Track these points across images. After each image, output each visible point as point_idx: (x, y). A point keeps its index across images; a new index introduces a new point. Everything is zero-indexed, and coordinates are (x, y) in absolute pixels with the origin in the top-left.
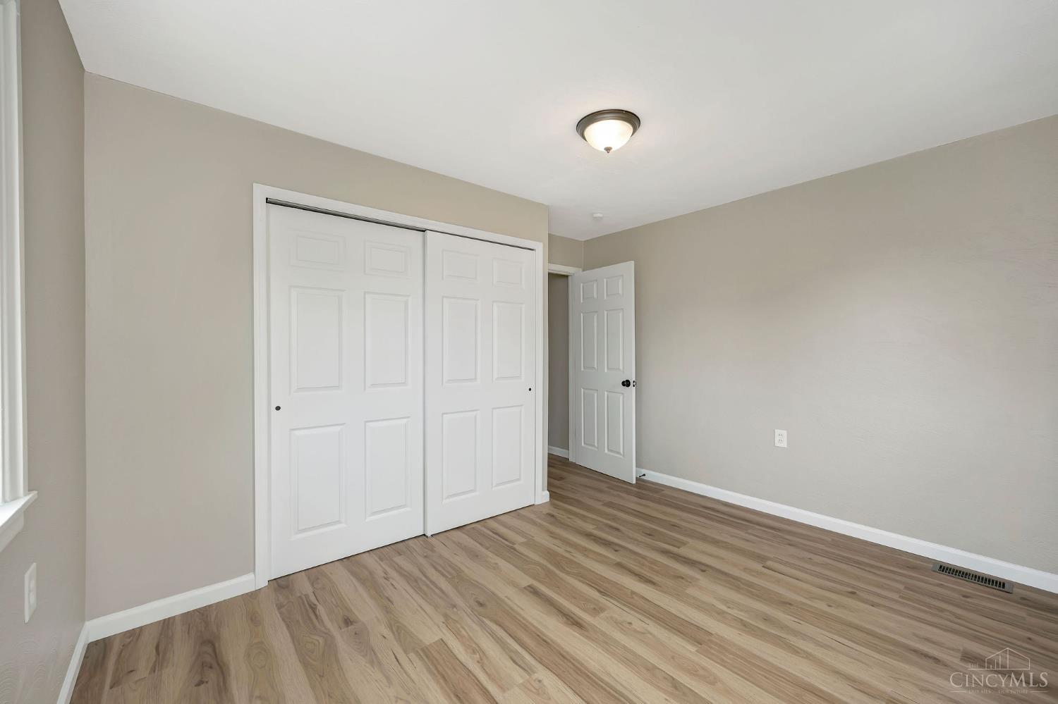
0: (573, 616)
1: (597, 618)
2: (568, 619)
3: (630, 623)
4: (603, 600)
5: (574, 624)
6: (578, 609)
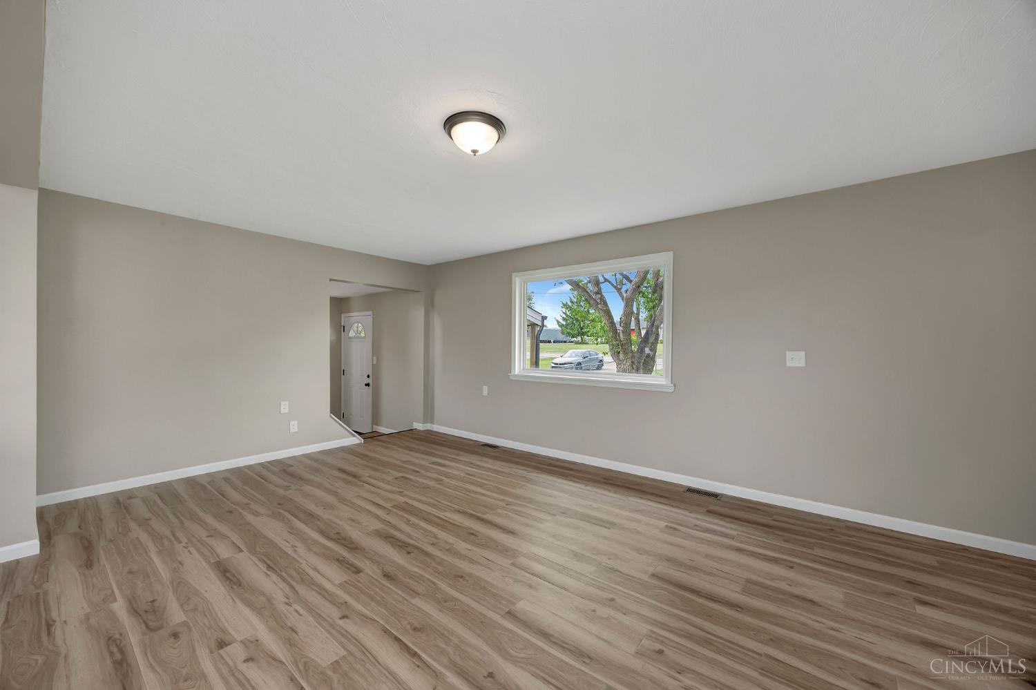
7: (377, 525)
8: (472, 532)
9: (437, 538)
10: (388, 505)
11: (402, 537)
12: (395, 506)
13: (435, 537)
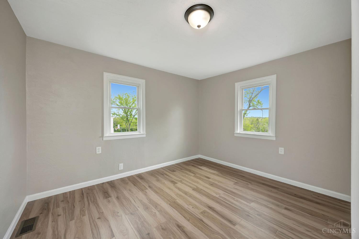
0: (212, 211)
1: (204, 210)
2: (214, 209)
3: (193, 208)
4: (201, 217)
5: (211, 208)
6: (211, 213)
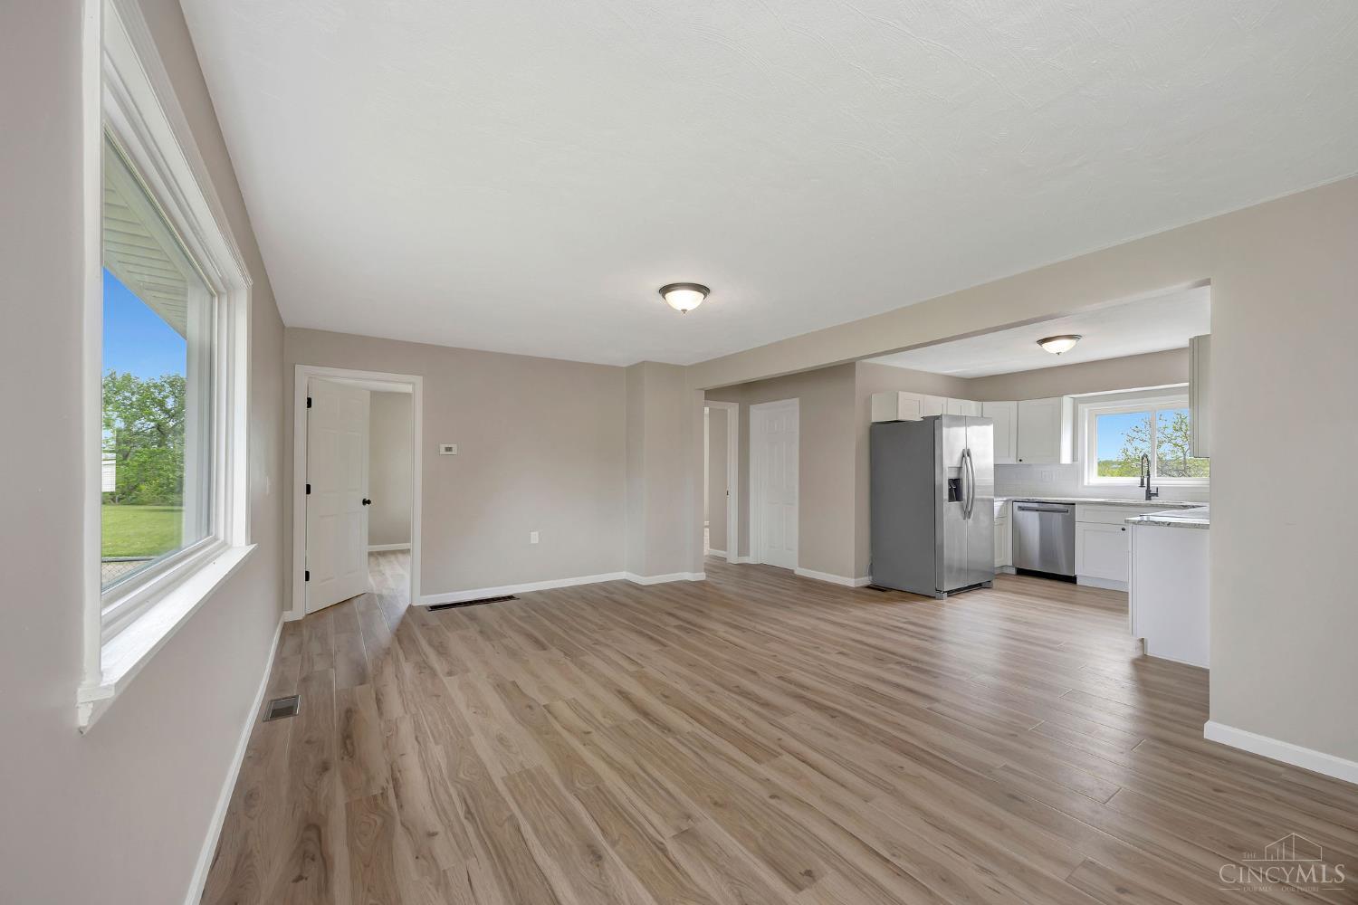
7: (784, 721)
8: (664, 699)
9: (707, 697)
10: (787, 758)
11: (749, 704)
12: (775, 755)
13: (709, 699)
